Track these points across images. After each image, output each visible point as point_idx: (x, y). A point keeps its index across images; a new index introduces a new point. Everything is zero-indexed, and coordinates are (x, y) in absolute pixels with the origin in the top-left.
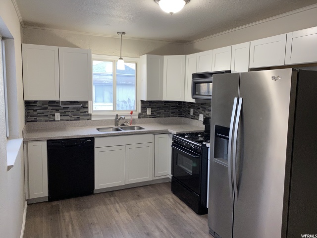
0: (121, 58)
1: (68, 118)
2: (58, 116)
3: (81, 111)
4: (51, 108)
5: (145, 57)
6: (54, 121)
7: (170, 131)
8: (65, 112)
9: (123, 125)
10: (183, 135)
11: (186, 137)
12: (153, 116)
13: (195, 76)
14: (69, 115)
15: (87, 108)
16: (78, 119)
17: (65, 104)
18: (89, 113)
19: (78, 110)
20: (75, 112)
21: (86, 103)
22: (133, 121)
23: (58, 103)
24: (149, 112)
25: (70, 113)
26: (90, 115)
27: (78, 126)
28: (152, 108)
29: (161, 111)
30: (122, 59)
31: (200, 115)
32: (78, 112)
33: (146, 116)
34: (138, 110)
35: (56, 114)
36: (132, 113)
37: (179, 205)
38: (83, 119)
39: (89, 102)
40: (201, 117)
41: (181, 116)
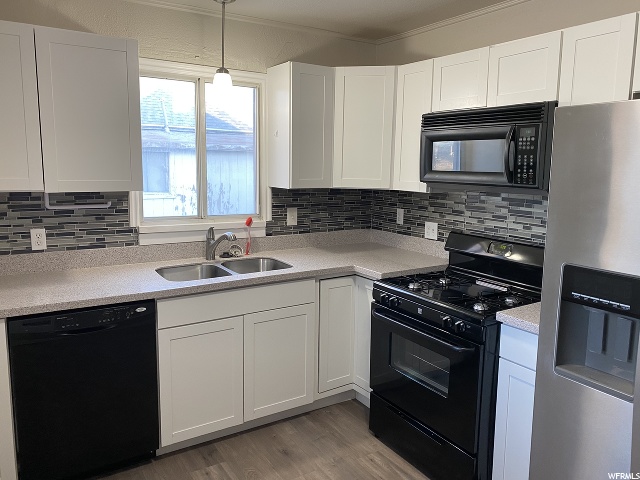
0: (222, 70)
1: (70, 241)
2: (39, 238)
3: (108, 219)
4: (18, 214)
5: (286, 69)
6: (29, 251)
7: (359, 268)
8: (61, 225)
9: (226, 255)
10: (401, 281)
11: (411, 286)
12: (301, 228)
13: (429, 121)
14: (73, 234)
15: (126, 211)
16: (101, 244)
17: (60, 203)
18: (133, 224)
19: (100, 217)
20: (92, 223)
21: (123, 197)
22: (251, 244)
23: (38, 198)
24: (292, 218)
25: (76, 229)
26: (135, 231)
27: (101, 264)
28: (300, 207)
29: (322, 214)
30: (227, 72)
31: (427, 224)
32: (102, 225)
33: (286, 230)
34: (264, 215)
35: (34, 232)
36: (249, 222)
37: (402, 475)
38: (115, 244)
39: (133, 195)
40: (431, 230)
41: (369, 227)
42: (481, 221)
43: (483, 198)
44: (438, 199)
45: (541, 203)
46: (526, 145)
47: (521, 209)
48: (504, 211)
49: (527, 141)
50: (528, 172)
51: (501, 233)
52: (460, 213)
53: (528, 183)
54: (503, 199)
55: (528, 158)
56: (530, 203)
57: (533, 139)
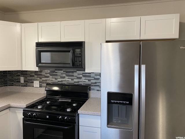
7: (13, 104)
10: (33, 106)
11: (39, 107)
13: (38, 45)
31: (34, 82)
40: (36, 84)
41: (7, 85)
42: (56, 79)
43: (56, 71)
44: (38, 72)
45: (76, 72)
46: (78, 55)
47: (70, 74)
48: (64, 75)
49: (78, 53)
50: (79, 63)
51: (64, 82)
52: (48, 77)
53: (79, 66)
54: (64, 71)
55: (79, 59)
56: (73, 72)
57: (80, 53)
